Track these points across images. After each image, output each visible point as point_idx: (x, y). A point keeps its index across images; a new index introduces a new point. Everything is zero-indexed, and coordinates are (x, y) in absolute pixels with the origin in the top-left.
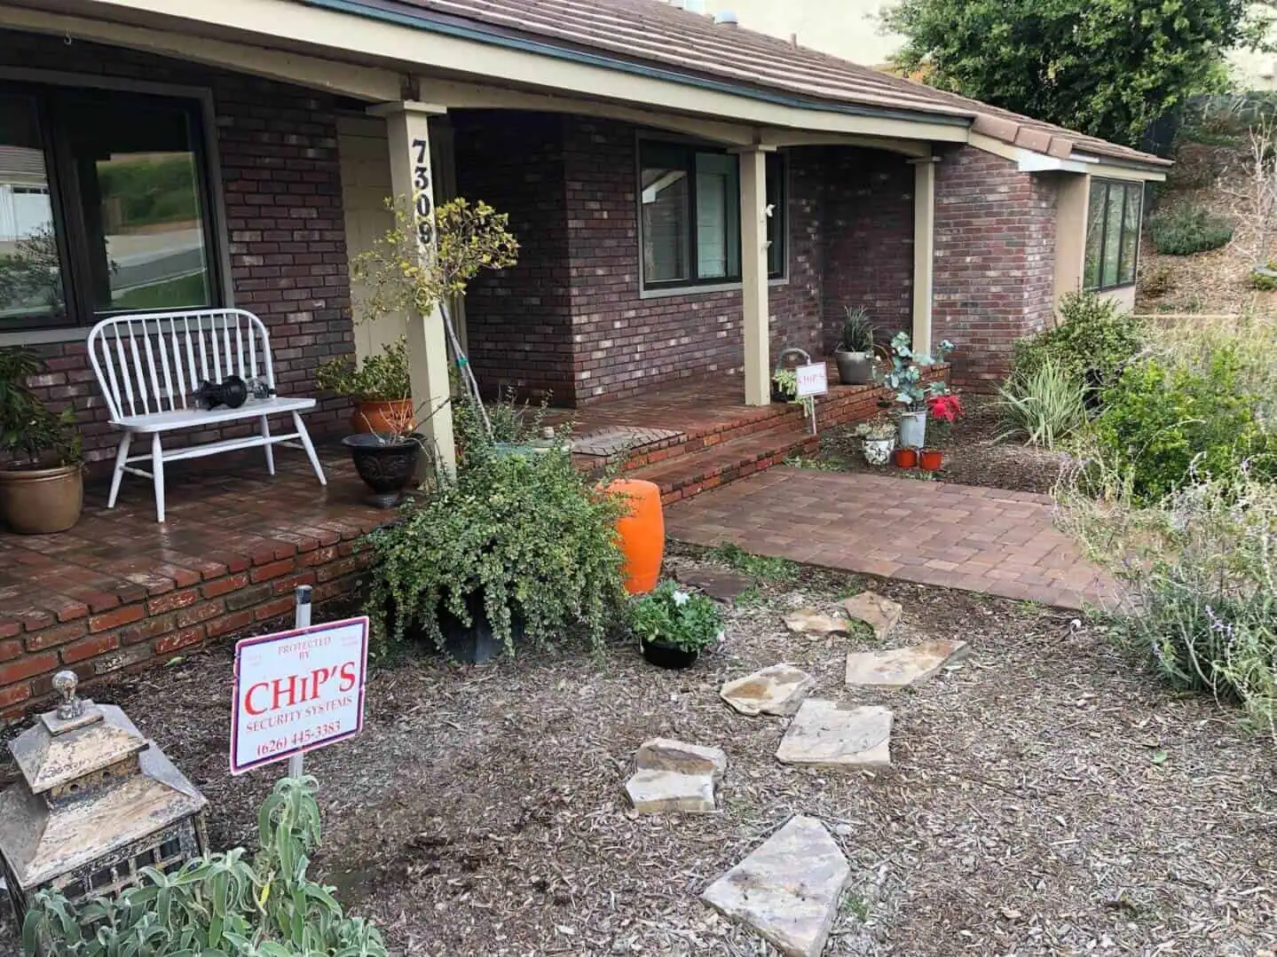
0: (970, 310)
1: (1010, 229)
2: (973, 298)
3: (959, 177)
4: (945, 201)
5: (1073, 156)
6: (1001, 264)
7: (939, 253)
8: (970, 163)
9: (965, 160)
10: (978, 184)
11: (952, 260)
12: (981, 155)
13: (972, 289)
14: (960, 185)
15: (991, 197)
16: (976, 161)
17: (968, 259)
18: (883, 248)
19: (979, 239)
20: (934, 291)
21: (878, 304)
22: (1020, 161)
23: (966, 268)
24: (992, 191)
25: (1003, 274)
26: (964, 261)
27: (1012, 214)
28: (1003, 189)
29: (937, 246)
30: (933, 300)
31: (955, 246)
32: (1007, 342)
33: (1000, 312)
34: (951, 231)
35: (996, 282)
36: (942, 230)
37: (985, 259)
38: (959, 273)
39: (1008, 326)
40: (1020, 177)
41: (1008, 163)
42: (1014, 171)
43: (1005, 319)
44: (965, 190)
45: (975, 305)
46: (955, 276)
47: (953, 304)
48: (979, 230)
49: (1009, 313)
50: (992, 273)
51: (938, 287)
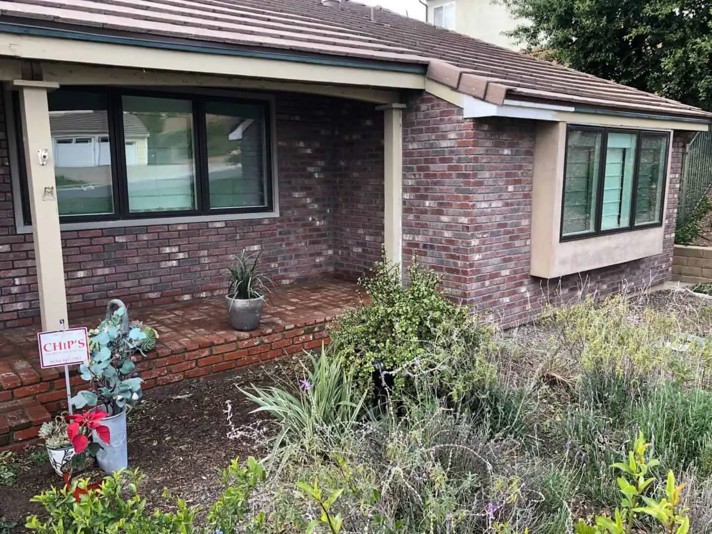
0: (429, 251)
1: (459, 176)
2: (431, 240)
3: (419, 123)
4: (410, 147)
5: (507, 102)
6: (451, 210)
7: (407, 196)
8: (428, 109)
9: (424, 107)
10: (434, 130)
11: (416, 202)
12: (436, 102)
13: (431, 232)
14: (421, 131)
15: (444, 144)
16: (433, 107)
17: (427, 203)
18: (370, 188)
19: (436, 184)
20: (404, 232)
21: (368, 238)
22: (464, 108)
23: (425, 212)
24: (444, 138)
25: (453, 219)
26: (424, 204)
27: (459, 160)
28: (452, 136)
29: (405, 189)
30: (403, 240)
31: (418, 190)
32: (457, 287)
33: (453, 257)
34: (414, 175)
35: (448, 227)
36: (408, 174)
37: (441, 204)
38: (422, 216)
39: (457, 271)
40: (466, 123)
41: (456, 110)
42: (460, 118)
43: (455, 264)
44: (424, 136)
45: (432, 247)
46: (417, 218)
47: (417, 245)
48: (435, 176)
49: (458, 258)
50: (445, 219)
51: (407, 228)
